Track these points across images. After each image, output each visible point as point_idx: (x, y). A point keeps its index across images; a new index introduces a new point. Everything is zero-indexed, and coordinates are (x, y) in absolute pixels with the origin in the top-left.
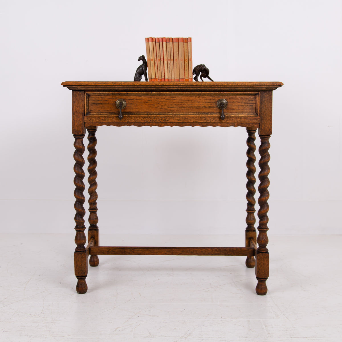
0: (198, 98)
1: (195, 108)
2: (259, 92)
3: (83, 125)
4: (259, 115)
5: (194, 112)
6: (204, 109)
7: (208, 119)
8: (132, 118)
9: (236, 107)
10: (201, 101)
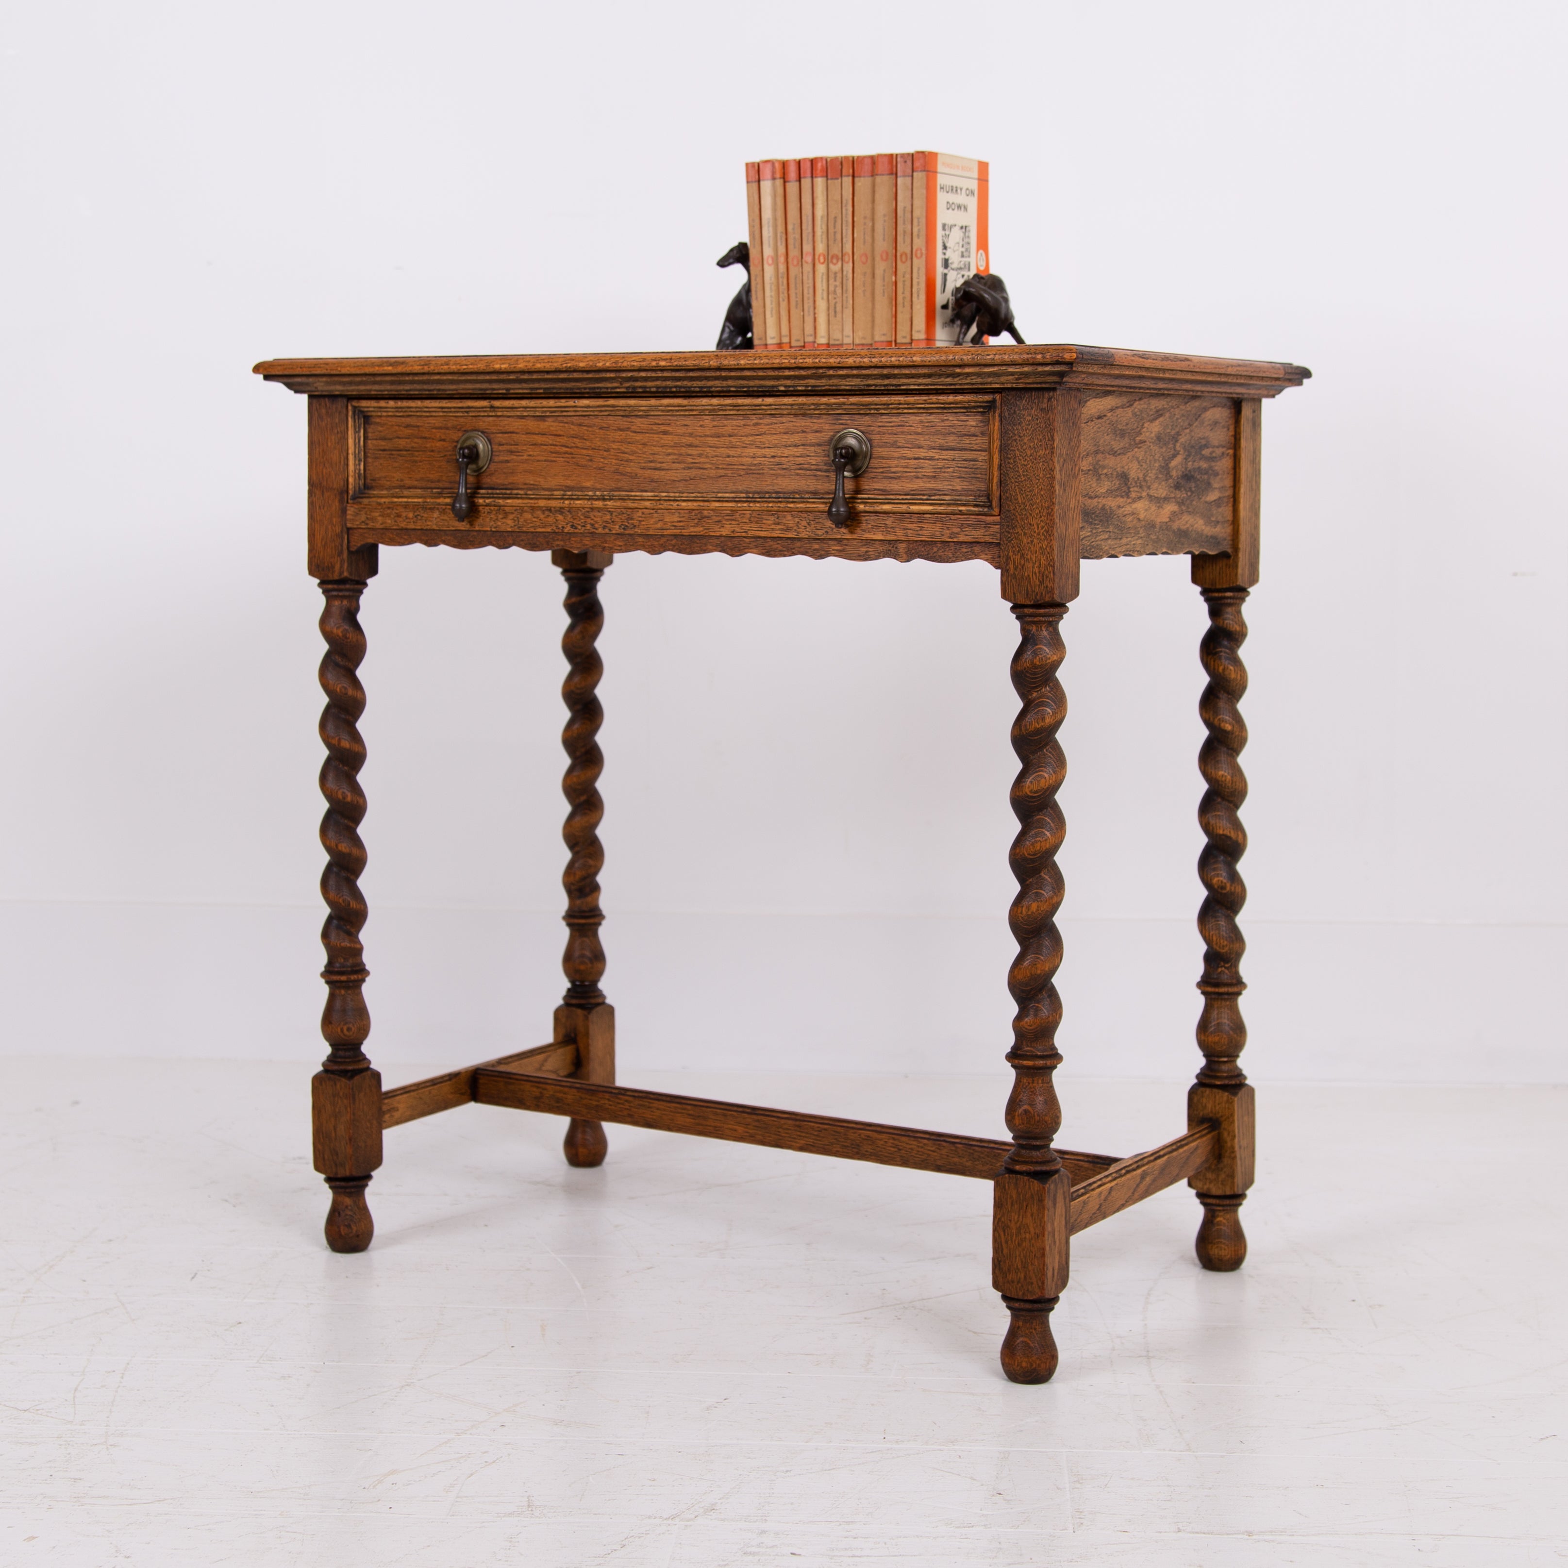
0: (756, 424)
1: (742, 473)
2: (998, 397)
3: (343, 538)
4: (995, 503)
5: (740, 488)
6: (777, 476)
7: (789, 520)
8: (506, 514)
9: (907, 467)
10: (764, 438)
